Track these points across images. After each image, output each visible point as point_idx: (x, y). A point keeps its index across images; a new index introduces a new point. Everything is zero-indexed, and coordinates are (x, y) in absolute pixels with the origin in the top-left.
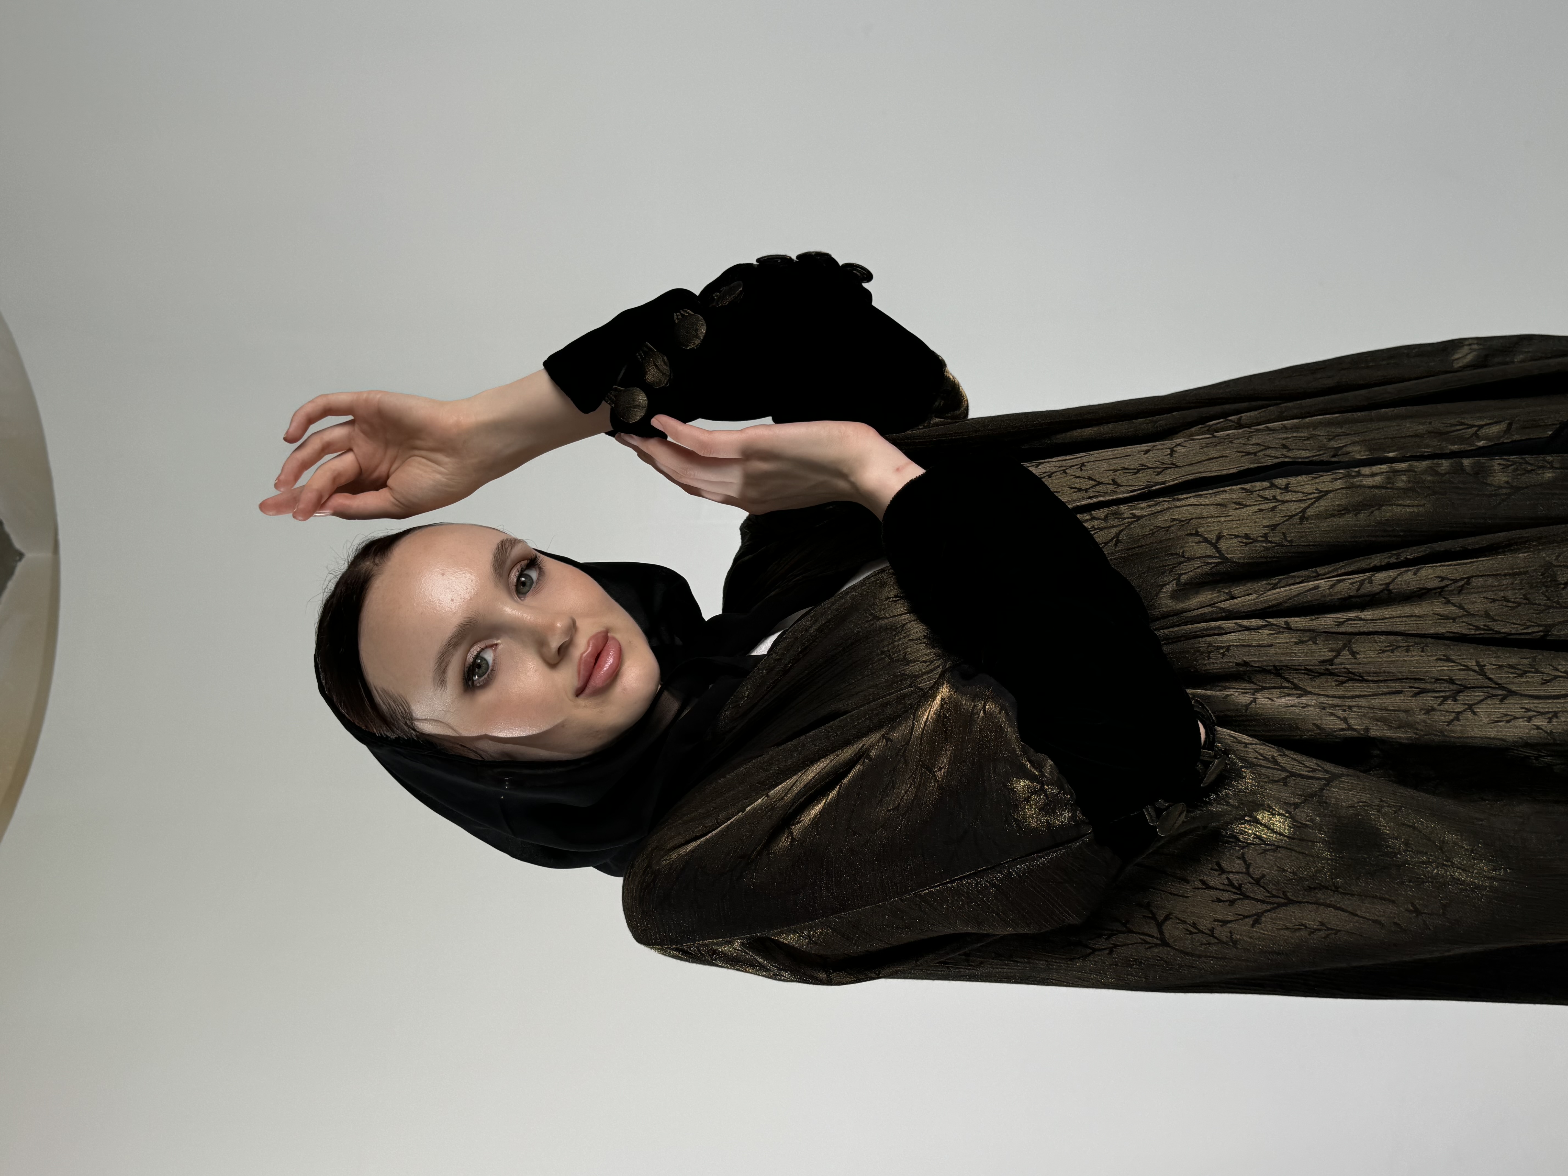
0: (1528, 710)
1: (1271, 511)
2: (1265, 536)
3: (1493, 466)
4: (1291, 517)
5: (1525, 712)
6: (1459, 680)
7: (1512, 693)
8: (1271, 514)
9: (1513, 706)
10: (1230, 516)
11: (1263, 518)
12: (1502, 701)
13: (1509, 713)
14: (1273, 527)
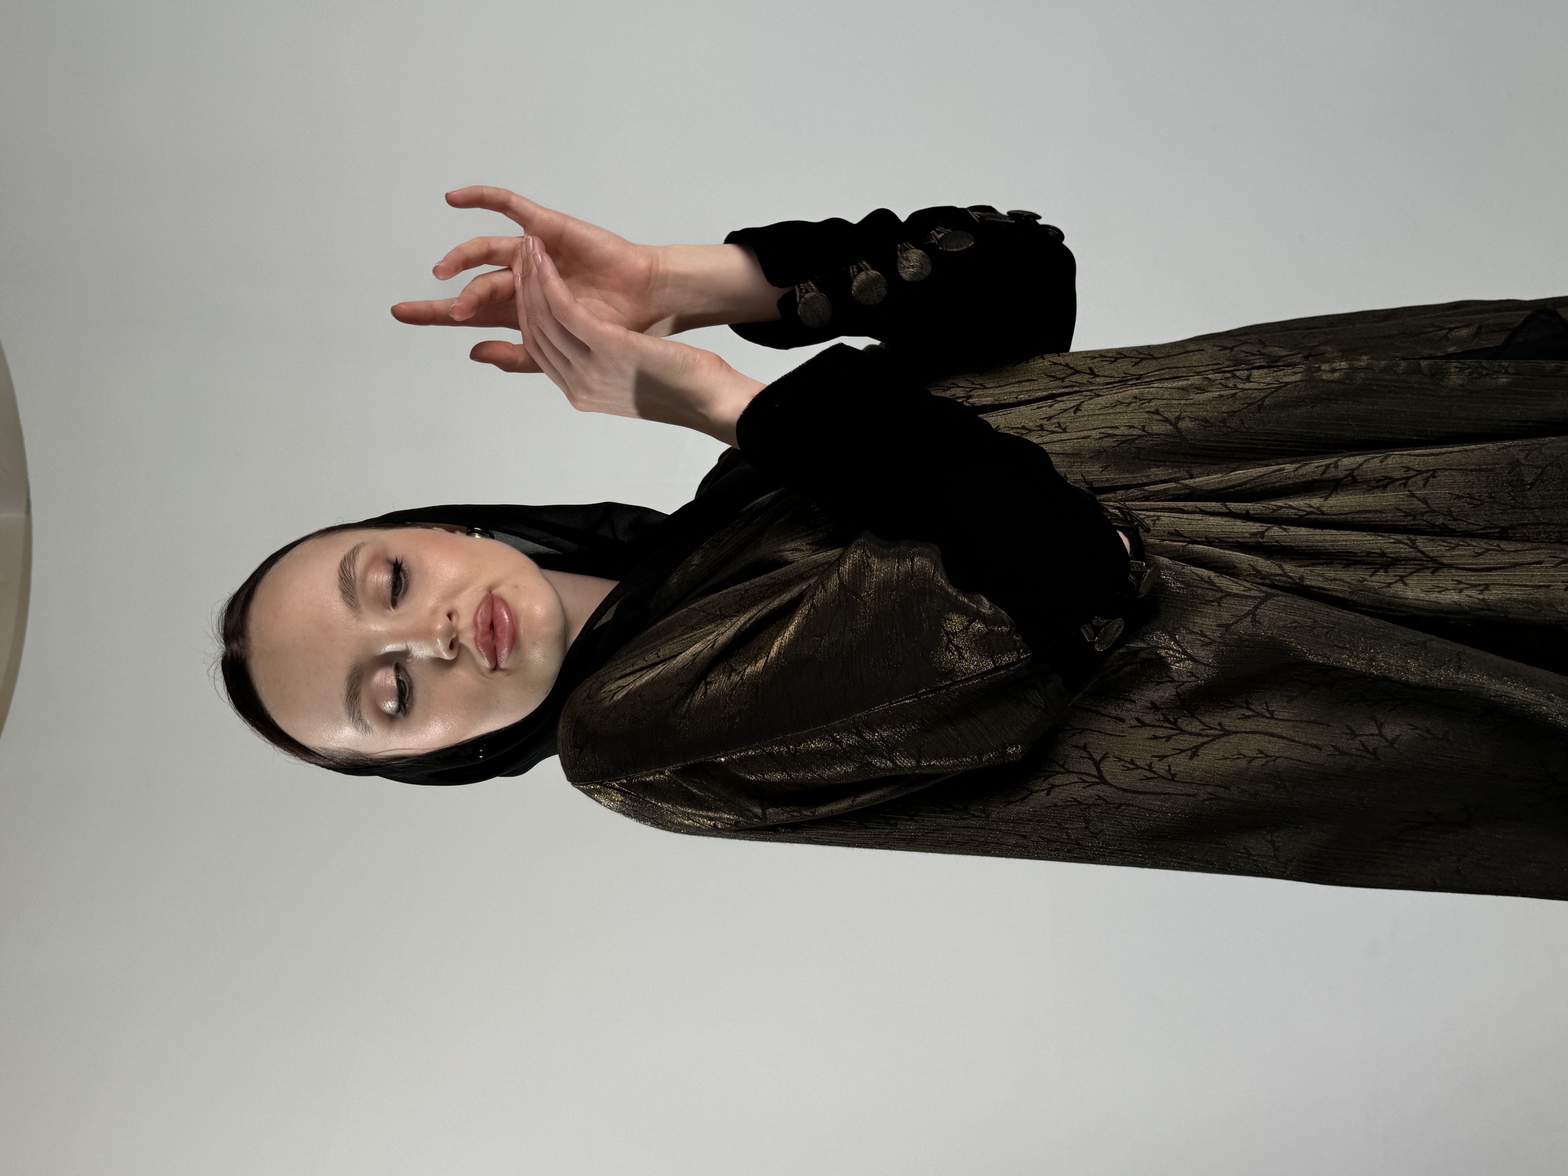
0: (1460, 582)
1: (1232, 397)
2: (1224, 421)
3: (1450, 368)
4: (1250, 404)
5: (1456, 584)
6: (1391, 553)
7: (1443, 565)
8: (1230, 401)
9: (1445, 578)
10: (1191, 399)
11: (1223, 404)
12: (1433, 573)
13: (1441, 585)
14: (1232, 413)
